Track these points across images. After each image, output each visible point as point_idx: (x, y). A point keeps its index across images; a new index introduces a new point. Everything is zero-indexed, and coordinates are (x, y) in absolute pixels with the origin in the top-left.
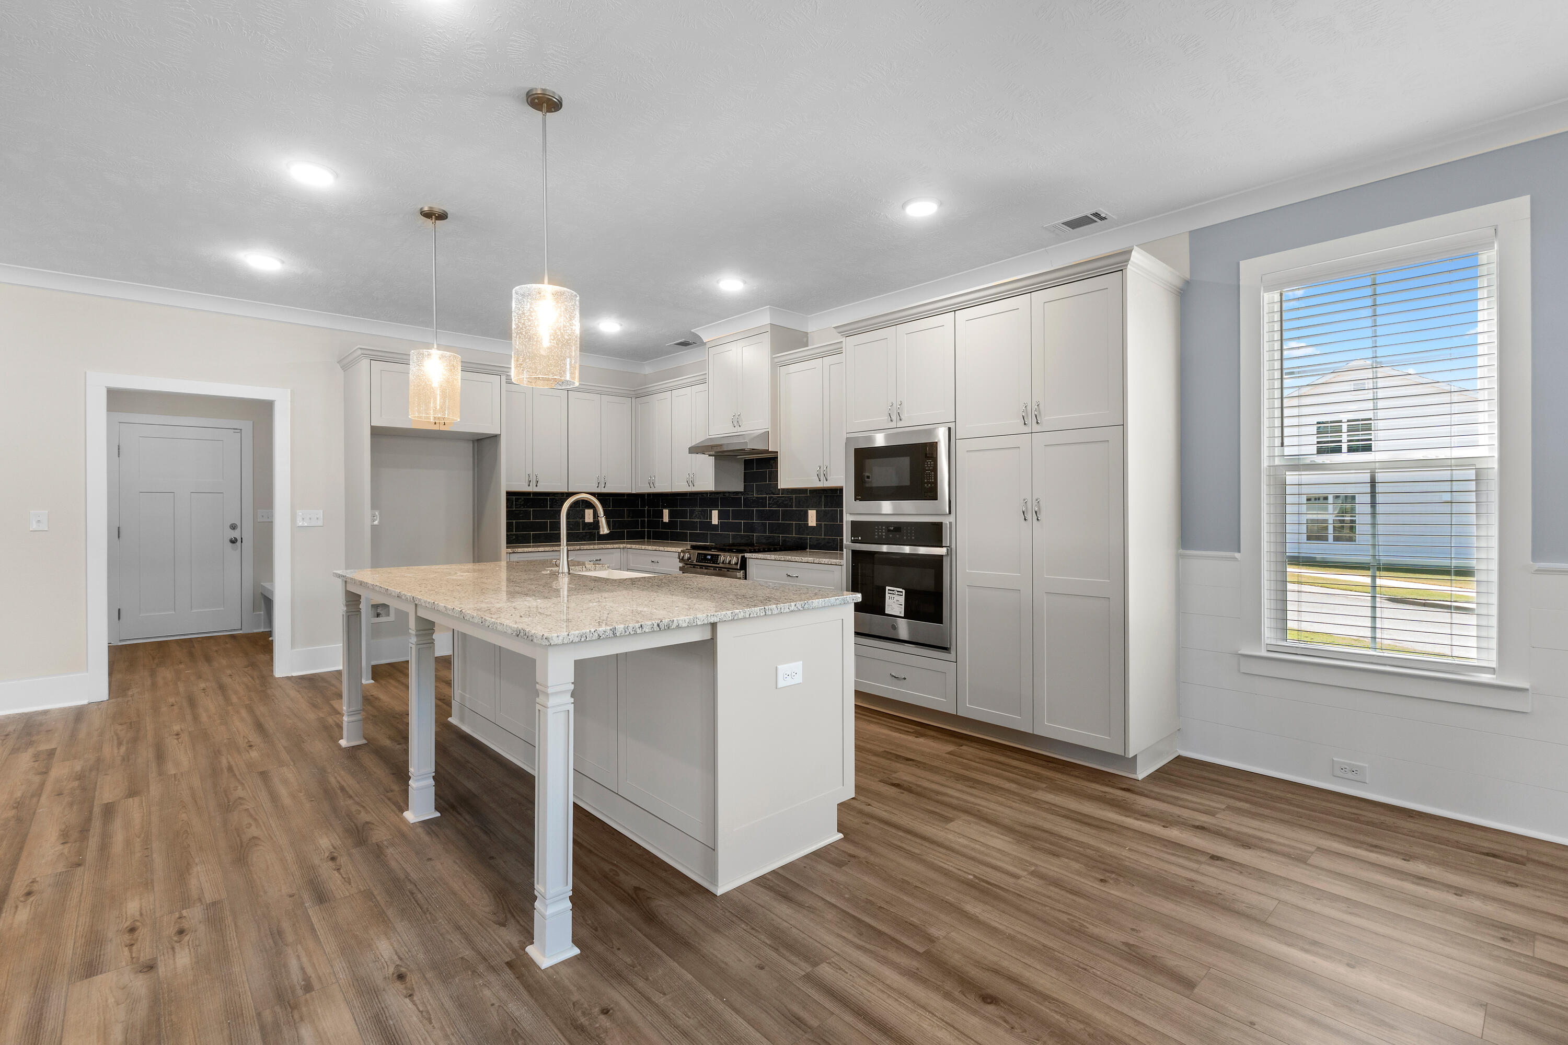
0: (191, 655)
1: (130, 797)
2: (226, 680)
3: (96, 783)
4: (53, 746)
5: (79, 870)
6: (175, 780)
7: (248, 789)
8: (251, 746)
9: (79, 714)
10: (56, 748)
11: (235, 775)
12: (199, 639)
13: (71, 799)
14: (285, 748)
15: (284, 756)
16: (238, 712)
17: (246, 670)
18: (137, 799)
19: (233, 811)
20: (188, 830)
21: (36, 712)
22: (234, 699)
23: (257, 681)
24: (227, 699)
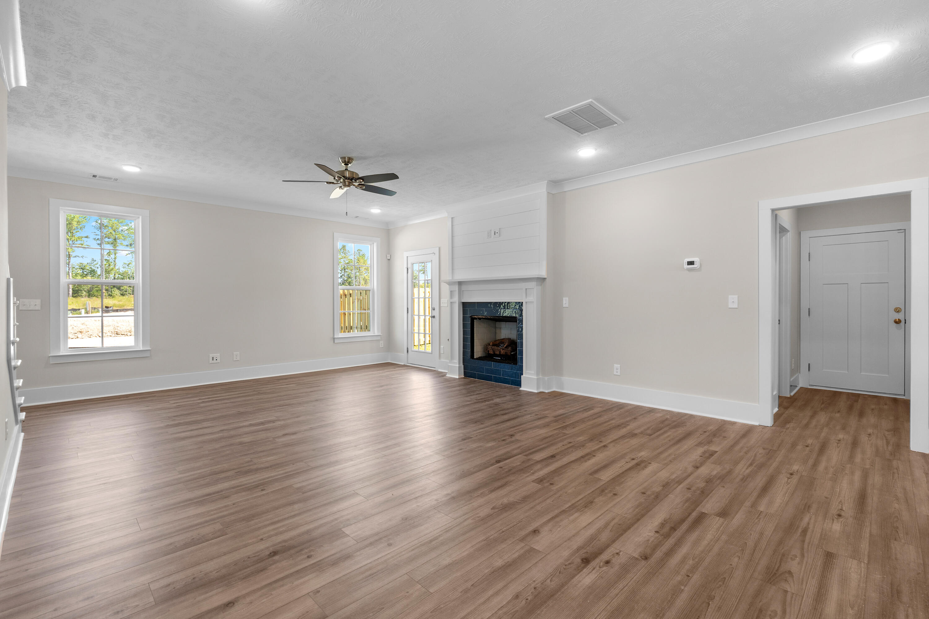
0: (850, 408)
1: (718, 516)
2: (864, 438)
3: (712, 491)
4: (717, 450)
5: (643, 562)
6: (757, 518)
7: (804, 567)
8: (839, 515)
9: (749, 430)
10: (717, 452)
11: (803, 541)
12: (865, 396)
13: (690, 496)
14: (871, 535)
15: (864, 546)
16: (852, 473)
17: (887, 433)
18: (722, 520)
19: (774, 585)
20: (727, 579)
21: (730, 421)
22: (858, 458)
23: (890, 448)
24: (851, 457)
